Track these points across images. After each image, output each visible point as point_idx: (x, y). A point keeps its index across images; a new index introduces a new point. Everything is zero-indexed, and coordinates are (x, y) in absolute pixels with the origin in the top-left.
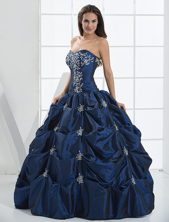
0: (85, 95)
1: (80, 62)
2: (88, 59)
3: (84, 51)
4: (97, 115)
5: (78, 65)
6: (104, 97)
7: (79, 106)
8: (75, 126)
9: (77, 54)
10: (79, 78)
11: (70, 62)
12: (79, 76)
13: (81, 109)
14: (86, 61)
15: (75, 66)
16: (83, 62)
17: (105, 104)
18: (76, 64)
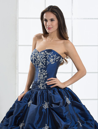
0: (50, 92)
1: (46, 61)
2: (53, 58)
3: (49, 51)
4: (63, 112)
5: (43, 64)
6: (67, 93)
7: (44, 103)
8: (40, 123)
9: (43, 53)
10: (44, 76)
11: (35, 60)
12: (44, 74)
13: (46, 106)
14: (52, 60)
15: (41, 64)
16: (49, 61)
17: (68, 101)
18: (42, 63)
